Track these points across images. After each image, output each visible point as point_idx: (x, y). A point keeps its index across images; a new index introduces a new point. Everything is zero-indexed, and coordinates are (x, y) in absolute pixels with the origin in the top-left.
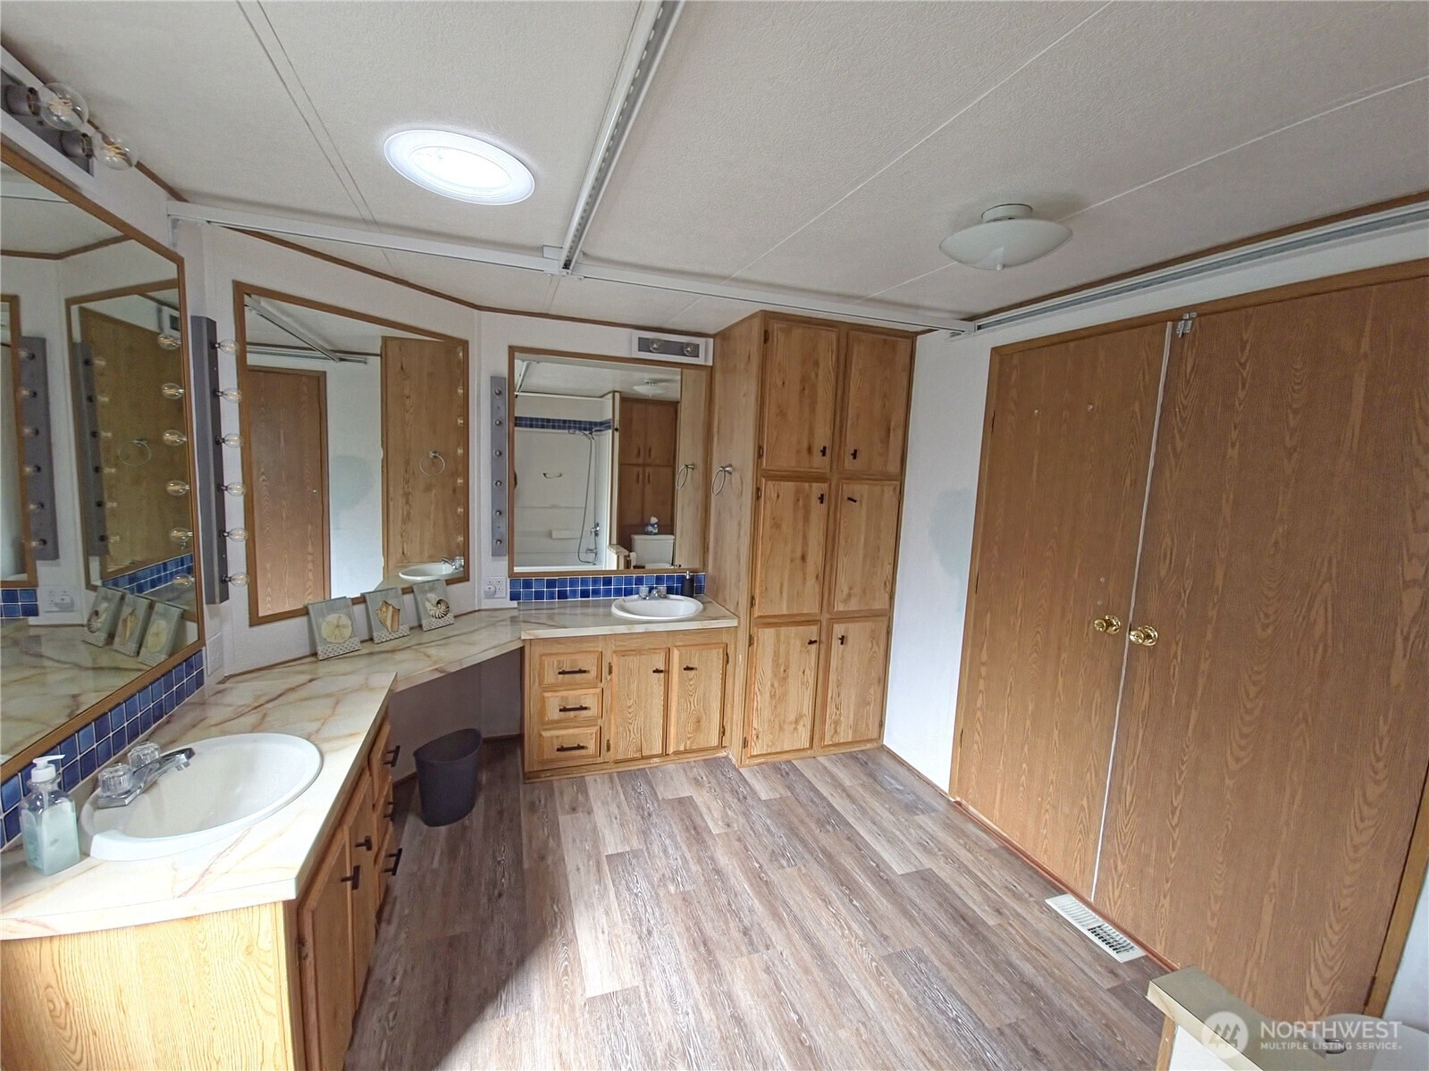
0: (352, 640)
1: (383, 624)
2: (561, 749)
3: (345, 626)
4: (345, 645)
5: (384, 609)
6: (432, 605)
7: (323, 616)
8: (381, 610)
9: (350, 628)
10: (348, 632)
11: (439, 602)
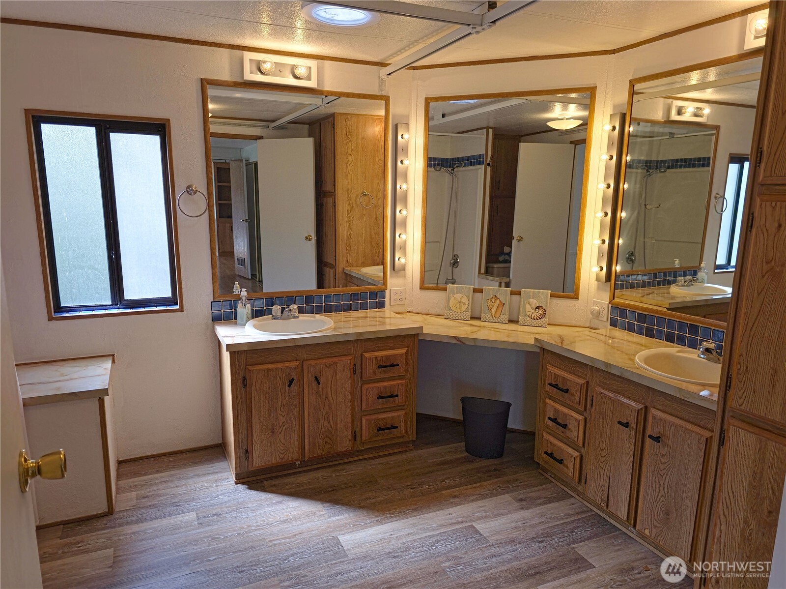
0: (465, 313)
1: (490, 310)
2: (551, 455)
3: (464, 303)
4: (460, 315)
5: (493, 300)
6: (532, 308)
7: (454, 294)
8: (491, 301)
9: (467, 305)
10: (464, 307)
11: (538, 308)
